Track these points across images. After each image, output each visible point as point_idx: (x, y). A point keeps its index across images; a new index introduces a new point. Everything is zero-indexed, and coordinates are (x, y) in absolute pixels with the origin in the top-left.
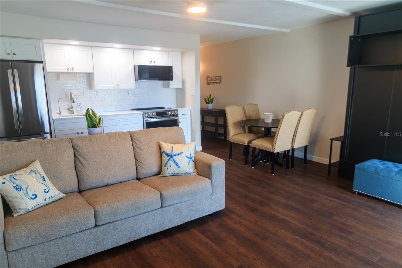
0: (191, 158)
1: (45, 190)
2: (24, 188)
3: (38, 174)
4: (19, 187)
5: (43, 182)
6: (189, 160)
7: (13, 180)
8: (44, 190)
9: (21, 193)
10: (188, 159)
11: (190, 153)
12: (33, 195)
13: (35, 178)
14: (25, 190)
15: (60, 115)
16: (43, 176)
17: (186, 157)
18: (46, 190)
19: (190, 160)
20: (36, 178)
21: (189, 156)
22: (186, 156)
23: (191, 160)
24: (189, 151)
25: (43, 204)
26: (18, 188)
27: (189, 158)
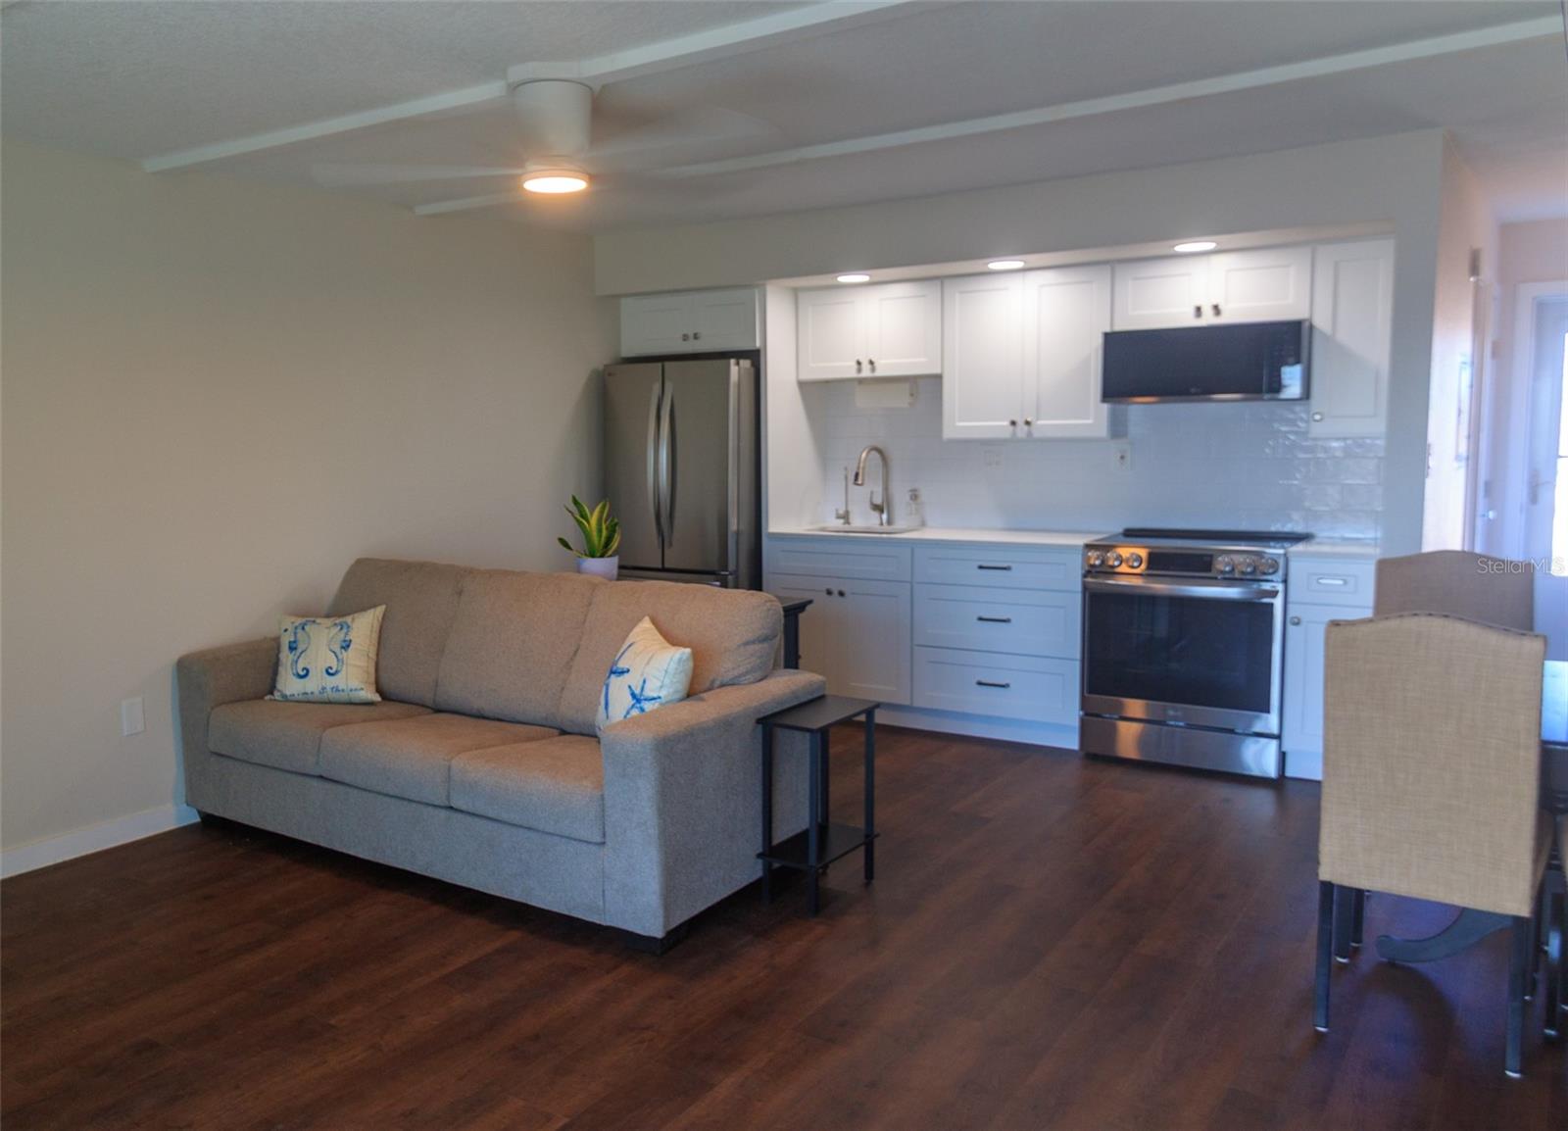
0: (639, 701)
1: (330, 671)
2: (299, 650)
3: (345, 630)
4: (294, 645)
5: (338, 650)
6: (630, 701)
7: (299, 630)
8: (328, 665)
9: (291, 657)
10: (630, 698)
11: (644, 682)
12: (304, 669)
13: (331, 635)
14: (298, 654)
15: (847, 525)
16: (350, 641)
17: (628, 690)
18: (331, 668)
19: (633, 706)
20: (333, 638)
21: (637, 691)
22: (630, 687)
23: (638, 705)
24: (642, 675)
25: (317, 696)
26: (292, 648)
27: (633, 695)
